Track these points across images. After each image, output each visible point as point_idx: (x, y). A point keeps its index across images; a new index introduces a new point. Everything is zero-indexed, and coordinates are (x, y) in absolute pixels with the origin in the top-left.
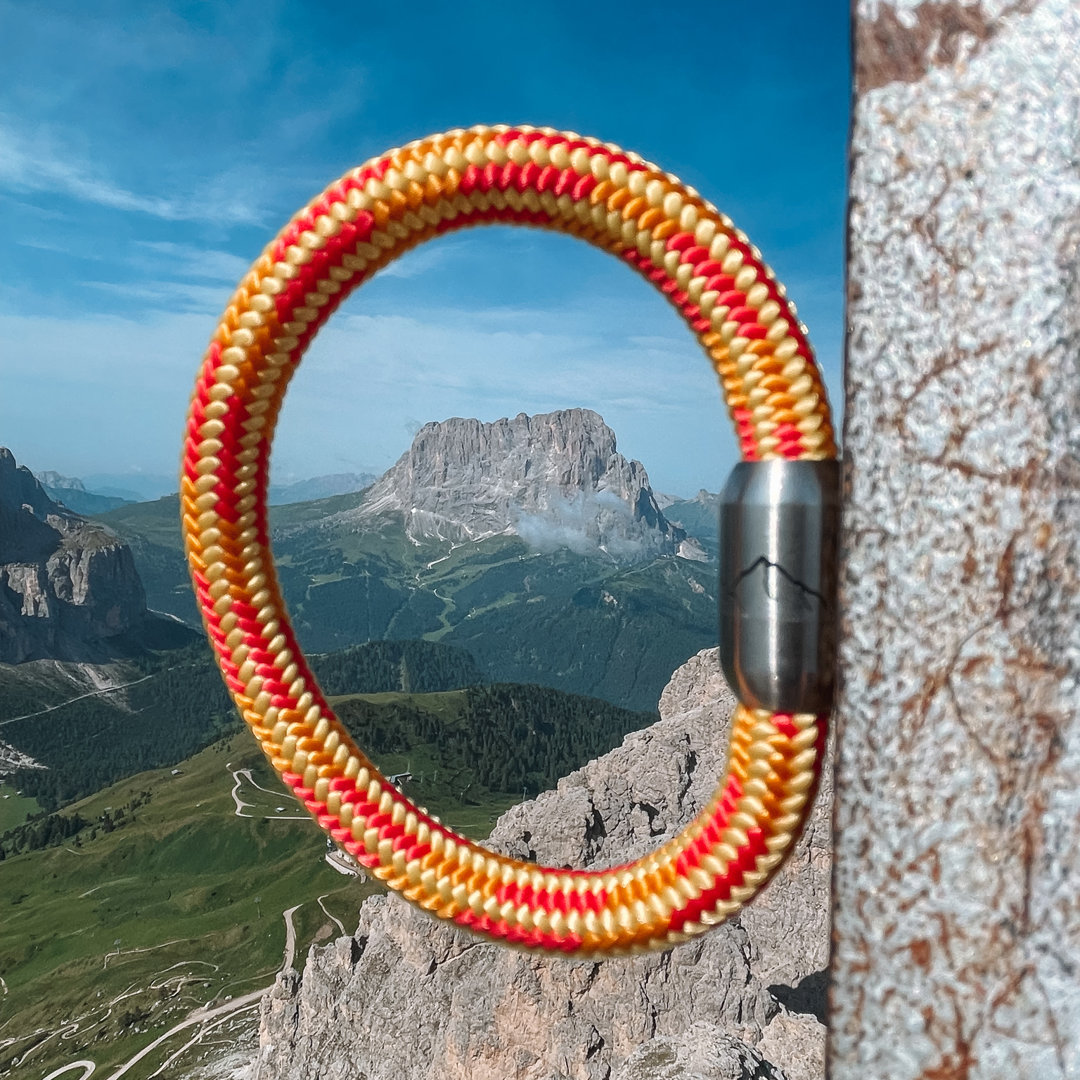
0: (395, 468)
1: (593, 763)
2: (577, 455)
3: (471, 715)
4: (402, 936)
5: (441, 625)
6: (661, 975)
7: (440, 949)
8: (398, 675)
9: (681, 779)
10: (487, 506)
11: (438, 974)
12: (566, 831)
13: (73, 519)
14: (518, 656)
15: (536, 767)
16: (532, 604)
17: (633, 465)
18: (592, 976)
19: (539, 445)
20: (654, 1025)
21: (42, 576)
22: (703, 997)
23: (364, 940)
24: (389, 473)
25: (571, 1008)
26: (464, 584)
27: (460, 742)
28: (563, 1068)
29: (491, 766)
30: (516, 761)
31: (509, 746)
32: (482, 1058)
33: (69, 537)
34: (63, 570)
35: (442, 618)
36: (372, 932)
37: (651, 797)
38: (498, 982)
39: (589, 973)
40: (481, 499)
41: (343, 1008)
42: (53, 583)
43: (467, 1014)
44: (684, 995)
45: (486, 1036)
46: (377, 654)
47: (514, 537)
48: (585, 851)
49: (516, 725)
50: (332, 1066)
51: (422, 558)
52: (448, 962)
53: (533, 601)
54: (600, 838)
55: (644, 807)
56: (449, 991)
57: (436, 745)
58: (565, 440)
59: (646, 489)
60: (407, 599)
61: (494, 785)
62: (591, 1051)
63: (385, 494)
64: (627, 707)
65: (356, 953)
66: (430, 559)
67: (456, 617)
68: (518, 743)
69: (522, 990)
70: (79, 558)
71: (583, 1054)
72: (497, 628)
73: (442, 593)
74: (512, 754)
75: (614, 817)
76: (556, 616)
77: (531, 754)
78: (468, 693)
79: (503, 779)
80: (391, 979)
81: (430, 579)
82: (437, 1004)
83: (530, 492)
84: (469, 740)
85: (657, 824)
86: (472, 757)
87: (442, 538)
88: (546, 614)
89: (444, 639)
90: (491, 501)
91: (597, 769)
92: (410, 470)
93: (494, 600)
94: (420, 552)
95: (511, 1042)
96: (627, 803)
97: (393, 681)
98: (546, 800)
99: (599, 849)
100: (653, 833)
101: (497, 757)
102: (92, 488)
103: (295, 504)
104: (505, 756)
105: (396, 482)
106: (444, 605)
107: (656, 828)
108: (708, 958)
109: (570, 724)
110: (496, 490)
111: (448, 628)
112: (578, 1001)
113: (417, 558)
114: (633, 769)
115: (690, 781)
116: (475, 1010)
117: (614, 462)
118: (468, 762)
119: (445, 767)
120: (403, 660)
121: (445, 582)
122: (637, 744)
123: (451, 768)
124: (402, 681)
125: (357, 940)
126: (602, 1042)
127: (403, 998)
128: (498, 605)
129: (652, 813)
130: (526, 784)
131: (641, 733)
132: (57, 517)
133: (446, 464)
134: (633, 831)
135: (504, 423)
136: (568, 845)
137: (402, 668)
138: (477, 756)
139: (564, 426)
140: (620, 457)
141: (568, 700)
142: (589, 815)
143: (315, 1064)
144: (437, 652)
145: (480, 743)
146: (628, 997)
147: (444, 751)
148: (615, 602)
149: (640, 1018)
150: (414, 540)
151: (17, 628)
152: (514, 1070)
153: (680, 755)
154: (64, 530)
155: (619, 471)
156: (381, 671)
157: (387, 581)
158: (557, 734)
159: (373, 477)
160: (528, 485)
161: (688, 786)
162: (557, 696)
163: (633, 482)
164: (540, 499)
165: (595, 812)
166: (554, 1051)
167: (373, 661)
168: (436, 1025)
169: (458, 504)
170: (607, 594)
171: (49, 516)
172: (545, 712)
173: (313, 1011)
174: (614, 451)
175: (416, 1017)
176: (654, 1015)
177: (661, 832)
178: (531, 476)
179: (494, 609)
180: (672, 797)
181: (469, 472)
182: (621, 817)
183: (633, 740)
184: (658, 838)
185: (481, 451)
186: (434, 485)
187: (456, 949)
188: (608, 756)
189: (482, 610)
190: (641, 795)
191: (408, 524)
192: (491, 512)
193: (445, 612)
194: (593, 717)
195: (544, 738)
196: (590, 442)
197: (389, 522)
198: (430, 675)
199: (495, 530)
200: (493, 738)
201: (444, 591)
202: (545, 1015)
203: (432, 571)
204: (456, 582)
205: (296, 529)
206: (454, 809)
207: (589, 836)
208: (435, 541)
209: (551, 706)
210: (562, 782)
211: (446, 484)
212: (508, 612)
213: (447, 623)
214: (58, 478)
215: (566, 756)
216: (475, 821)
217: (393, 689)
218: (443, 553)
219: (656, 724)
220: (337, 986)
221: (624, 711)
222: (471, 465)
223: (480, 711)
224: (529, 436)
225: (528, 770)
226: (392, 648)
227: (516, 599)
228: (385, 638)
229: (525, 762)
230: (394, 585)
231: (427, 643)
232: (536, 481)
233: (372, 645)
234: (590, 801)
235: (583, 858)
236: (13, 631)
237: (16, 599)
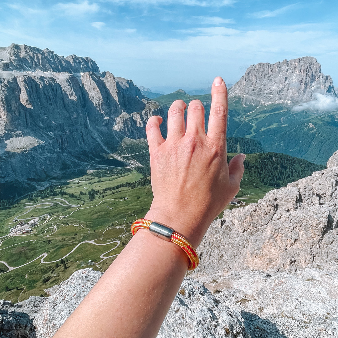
0: (239, 81)
1: (300, 180)
2: (305, 74)
3: (259, 161)
4: (235, 221)
5: (251, 133)
6: (318, 246)
7: (246, 227)
8: (237, 148)
9: (333, 188)
10: (269, 93)
11: (245, 233)
12: (289, 200)
13: (148, 100)
14: (277, 144)
15: (280, 179)
16: (283, 127)
17: (327, 77)
18: (294, 242)
19: (291, 71)
20: (313, 260)
21: (141, 116)
22: (331, 255)
23: (225, 221)
24: (237, 83)
25: (286, 250)
26: (259, 120)
27: (255, 169)
28: (282, 265)
29: (265, 177)
30: (273, 176)
31: (271, 172)
32: (257, 258)
33: (147, 105)
34: (146, 114)
35: (252, 130)
36: (227, 219)
37: (321, 193)
38: (264, 238)
39: (293, 241)
40: (268, 91)
41: (218, 237)
42: (144, 118)
43: (254, 245)
44: (325, 253)
45: (259, 252)
46: (231, 141)
47: (278, 104)
48: (295, 206)
49: (274, 166)
50: (215, 251)
51: (246, 111)
52: (249, 231)
53: (283, 126)
54: (301, 203)
55: (318, 195)
56: (248, 238)
57: (248, 169)
58: (301, 69)
59: (331, 86)
60: (241, 125)
61: (265, 183)
62: (291, 263)
63: (235, 90)
64: (314, 163)
65: (222, 224)
66: (249, 112)
67: (256, 131)
68: (274, 171)
69: (271, 242)
70: (150, 111)
71: (289, 263)
72: (270, 135)
73: (253, 123)
74: (272, 174)
75: (306, 197)
76: (291, 131)
77: (278, 175)
78: (259, 155)
79: (269, 181)
80: (232, 232)
81: (249, 118)
82: (245, 241)
83: (286, 88)
84: (258, 169)
85: (322, 201)
86: (259, 174)
87: (253, 105)
88: (288, 130)
89: (252, 137)
90: (272, 91)
91: (302, 182)
92: (244, 82)
93: (269, 125)
94: (246, 109)
95: (266, 255)
96: (312, 193)
97: (235, 149)
98: (283, 190)
99: (300, 206)
100: (320, 204)
101: (267, 175)
102: (152, 91)
104: (269, 175)
105: (239, 86)
106: (252, 127)
107: (321, 202)
108: (335, 244)
109: (293, 167)
110: (273, 88)
111: (254, 134)
112: (288, 248)
113: (245, 111)
114: (315, 183)
115: (336, 189)
116: (256, 245)
117: (320, 76)
118: (258, 175)
119: (250, 176)
120: (239, 143)
121: (253, 119)
122: (317, 175)
123: (252, 177)
124: (238, 149)
125: (223, 220)
126: (295, 261)
127: (235, 238)
128: (271, 127)
129: (320, 197)
130: (276, 184)
131: (319, 172)
132: (144, 100)
133: (257, 79)
134: (313, 202)
135: (278, 63)
136: (289, 204)
137: (238, 146)
138: (260, 174)
139: (301, 64)
140: (322, 74)
141: (293, 159)
142: (298, 196)
143: (210, 250)
144: (249, 141)
145: (261, 170)
146: (306, 250)
147: (249, 171)
148: (314, 127)
149: (309, 257)
150: (244, 105)
151: (136, 130)
152: (267, 263)
153: (333, 180)
154: (146, 103)
155: (321, 80)
156: (231, 146)
157: (235, 119)
158: (288, 169)
159: (232, 85)
160: (285, 86)
161: (335, 190)
162: (289, 158)
163: (326, 83)
164: (289, 90)
165: (300, 195)
166: (280, 260)
167: (229, 143)
168: (244, 246)
169: (260, 93)
170: (311, 124)
171: (142, 99)
172: (284, 162)
173: (210, 236)
174: (320, 72)
175: (238, 243)
176: (314, 257)
177: (323, 204)
178: (287, 82)
179: (270, 128)
180: (328, 194)
181: (264, 82)
182: (309, 198)
183: (316, 174)
184: (322, 205)
185: (269, 74)
186: (252, 87)
187: (251, 228)
188: (307, 178)
189: (265, 129)
190: (317, 191)
191: (242, 100)
192: (271, 96)
193: (253, 129)
194: (301, 165)
195: (283, 170)
196: (311, 69)
197: (236, 100)
198: (247, 149)
199: (272, 102)
200: (266, 169)
201: (253, 122)
202: (278, 250)
203: (250, 116)
204: (257, 119)
205: (208, 102)
206: (252, 189)
207: (297, 202)
208: (251, 105)
209: (287, 160)
210: (289, 184)
211: (256, 86)
212: (274, 129)
213: (253, 133)
214: (144, 88)
215: (291, 177)
216: (258, 193)
217: (235, 152)
218: (253, 110)
219: (325, 169)
220: (217, 231)
221: (313, 164)
222: (265, 79)
223: (262, 160)
224: (287, 68)
225: (277, 180)
226: (235, 139)
227: (278, 125)
228: (233, 136)
229: (276, 177)
230: (237, 120)
231: (246, 138)
232: (288, 84)
233: (229, 138)
234: (299, 191)
235: (294, 208)
236: (135, 130)
237: (135, 122)
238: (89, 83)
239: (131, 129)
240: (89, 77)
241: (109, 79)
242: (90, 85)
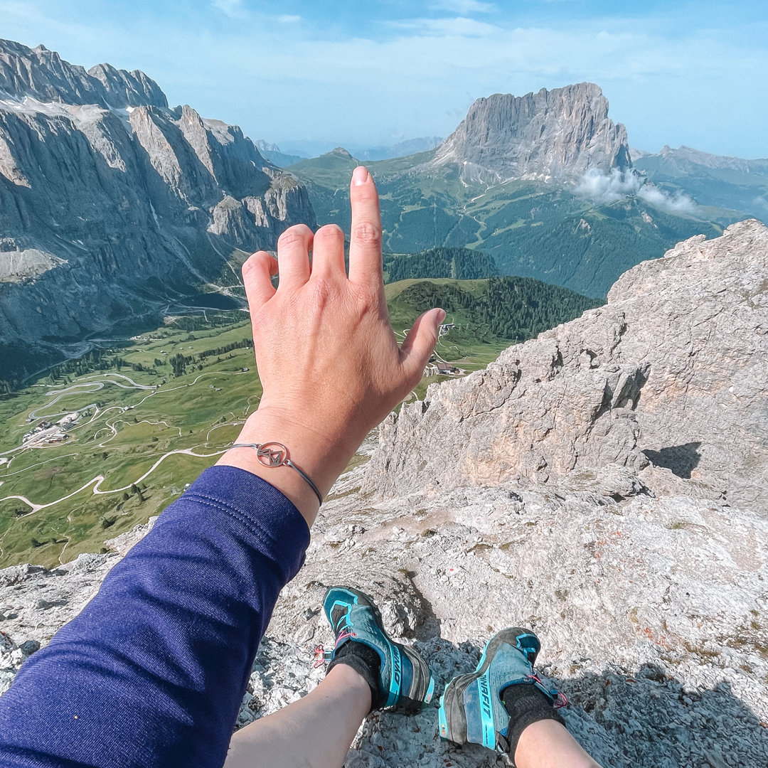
0: (455, 133)
1: (561, 326)
2: (579, 120)
3: (490, 294)
4: (447, 404)
5: (477, 240)
6: (584, 439)
7: (466, 413)
8: (450, 269)
9: (615, 339)
10: (512, 160)
11: (464, 423)
12: (540, 362)
13: (275, 169)
14: (521, 260)
15: (525, 326)
16: (533, 227)
17: (618, 127)
18: (546, 434)
19: (552, 113)
20: (576, 461)
21: (263, 203)
22: (606, 451)
23: (428, 403)
24: (451, 137)
25: (532, 447)
26: (491, 214)
27: (483, 308)
28: (525, 473)
29: (499, 323)
30: (513, 321)
31: (510, 313)
32: (484, 463)
33: (275, 182)
34: (273, 201)
35: (477, 235)
36: (432, 400)
37: (594, 348)
38: (495, 430)
39: (544, 432)
40: (508, 154)
41: (417, 432)
42: (269, 209)
43: (478, 442)
44: (595, 449)
45: (487, 453)
46: (439, 256)
47: (528, 181)
48: (550, 373)
49: (516, 301)
50: (412, 456)
51: (467, 196)
52: (470, 418)
53: (535, 225)
54: (559, 367)
55: (589, 352)
56: (469, 432)
57: (469, 309)
58: (571, 108)
59: (625, 145)
60: (457, 222)
61: (499, 334)
62: (540, 468)
63: (448, 152)
64: (584, 295)
65: (424, 408)
66: (473, 196)
67: (486, 235)
68: (516, 312)
69: (507, 436)
70: (281, 194)
71: (535, 469)
72: (510, 242)
73: (479, 218)
74: (511, 317)
75: (570, 356)
76: (548, 236)
77: (523, 318)
78: (490, 281)
79: (505, 330)
80: (441, 422)
81: (472, 210)
82: (462, 437)
83: (542, 149)
84: (488, 308)
85: (595, 362)
86: (488, 319)
87: (481, 182)
88: (542, 233)
89: (477, 247)
90: (515, 156)
91: (563, 330)
92: (465, 134)
93: (510, 223)
94: (467, 192)
95: (499, 458)
96: (579, 350)
97: (447, 272)
98: (530, 345)
99: (558, 372)
100: (592, 367)
101: (503, 318)
102: (283, 150)
103: (393, 160)
104: (507, 319)
105: (455, 143)
106: (480, 227)
107: (593, 365)
108: (613, 434)
109: (549, 302)
110: (519, 148)
111: (481, 241)
112: (535, 444)
113: (465, 195)
114: (586, 331)
115: (620, 341)
116: (482, 441)
117: (605, 125)
118: (486, 320)
119: (473, 322)
120: (453, 259)
121: (481, 211)
122: (590, 316)
123: (477, 323)
124: (452, 272)
125: (425, 403)
126: (546, 465)
127: (446, 432)
128: (513, 227)
129: (593, 355)
130: (518, 335)
131: (594, 310)
132: (267, 169)
133: (488, 129)
134: (579, 365)
135: (530, 97)
136: (540, 369)
137: (453, 264)
138: (492, 317)
139: (572, 98)
140: (609, 121)
141: (549, 289)
142: (555, 354)
143: (404, 454)
144: (473, 255)
145: (494, 311)
146: (564, 447)
147: (473, 313)
148: (589, 227)
149: (569, 457)
150: (464, 183)
151: (254, 233)
152: (499, 470)
153: (617, 325)
154: (272, 176)
155: (608, 133)
156: (440, 266)
157: (446, 210)
158: (540, 308)
159: (441, 139)
160: (541, 144)
161: (618, 343)
162: (543, 286)
163: (616, 141)
164: (549, 153)
165: (559, 353)
166: (521, 465)
167: (436, 260)
168: (462, 445)
169: (494, 158)
170: (584, 222)
171: (263, 168)
172: (534, 294)
173: (403, 432)
174: (606, 116)
175: (452, 440)
176: (577, 456)
177: (596, 367)
178: (544, 137)
179: (510, 230)
180: (607, 349)
181: (502, 135)
182: (574, 357)
183: (589, 314)
184: (595, 370)
185: (512, 119)
186: (479, 144)
187: (474, 413)
188: (572, 323)
189: (502, 231)
190: (588, 346)
191: (461, 173)
192: (515, 164)
193: (479, 231)
194: (563, 299)
195: (531, 310)
196: (589, 109)
197: (450, 171)
198: (468, 270)
199: (516, 177)
200: (502, 308)
201: (479, 217)
202: (518, 449)
203: (474, 204)
204: (487, 212)
205: (395, 176)
206: (477, 345)
207: (553, 365)
208: (477, 184)
209: (538, 291)
210: (541, 335)
211: (486, 144)
212: (519, 232)
213: (480, 238)
214: (265, 145)
215: (543, 321)
216: (487, 352)
217: (446, 276)
218: (482, 192)
219: (605, 306)
220: (415, 422)
221: (583, 297)
222: (504, 129)
223: (496, 292)
224: (546, 106)
225: (520, 327)
226: (447, 252)
227: (525, 223)
228: (443, 246)
229: (519, 322)
230: (451, 213)
231: (468, 250)
232: (547, 141)
233: (436, 250)
234: (557, 347)
235: (548, 376)
236: (252, 235)
237: (252, 217)
238: (149, 132)
239: (245, 232)
240: (145, 116)
241: (191, 123)
242: (150, 136)
